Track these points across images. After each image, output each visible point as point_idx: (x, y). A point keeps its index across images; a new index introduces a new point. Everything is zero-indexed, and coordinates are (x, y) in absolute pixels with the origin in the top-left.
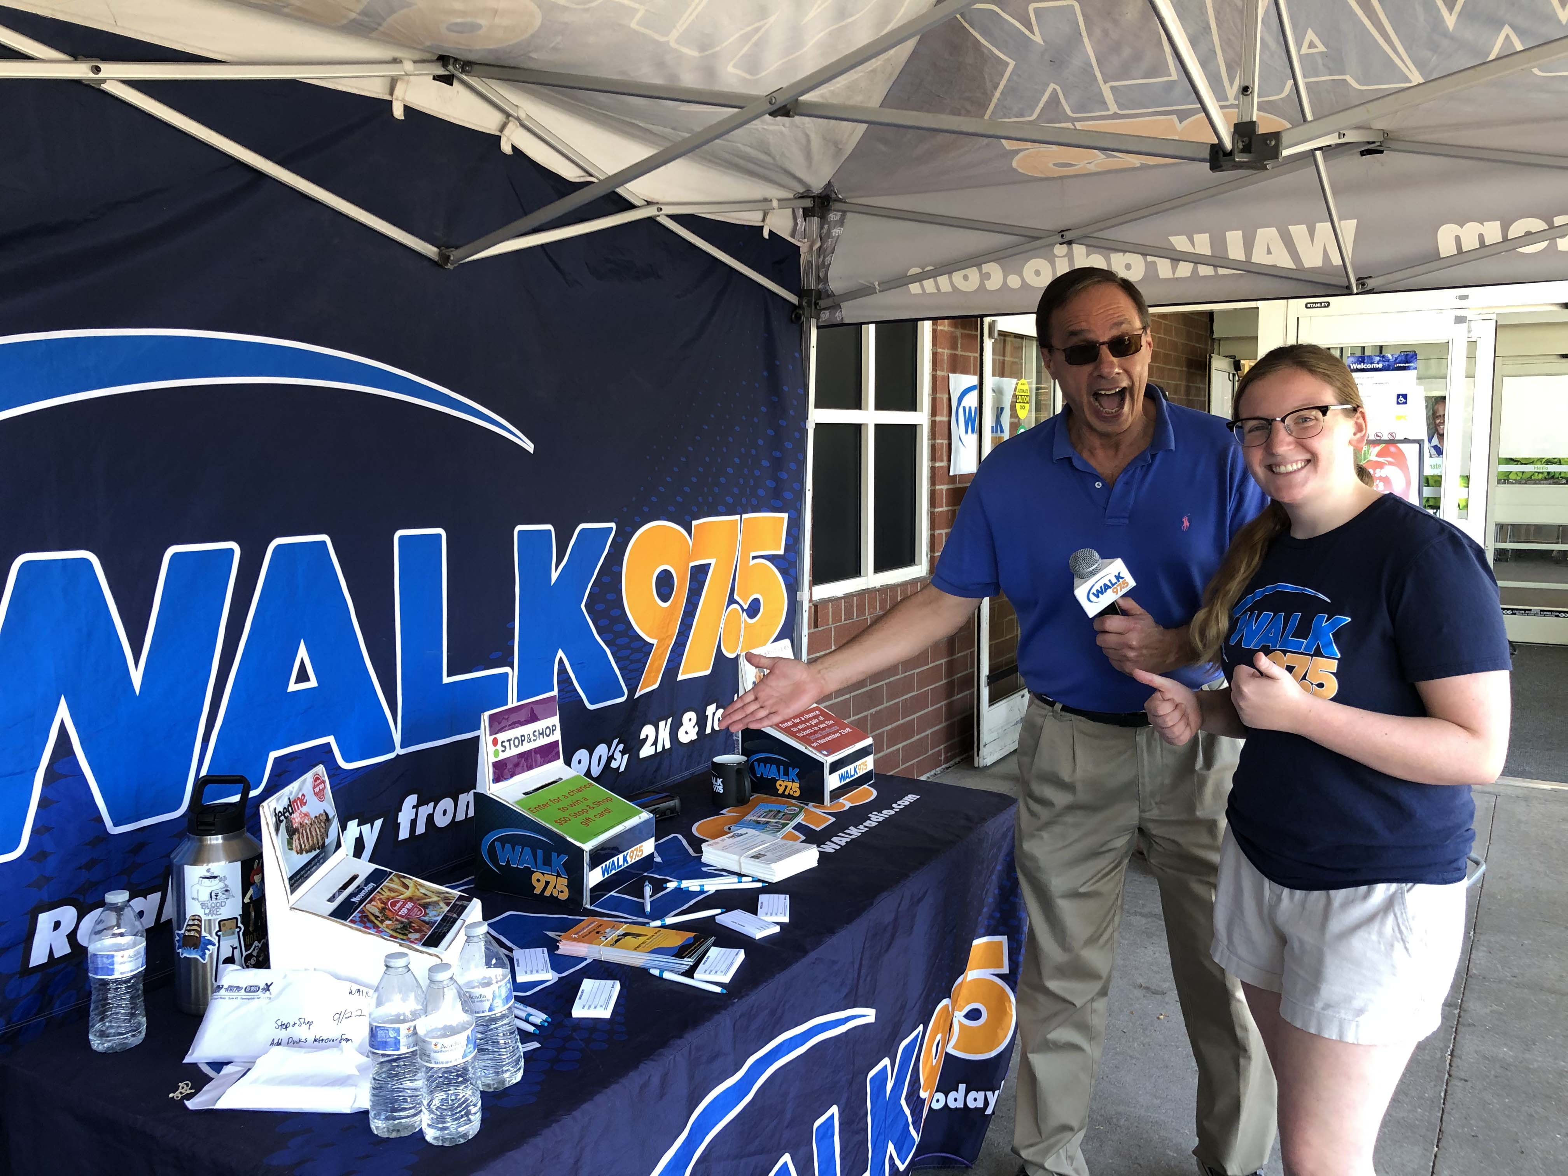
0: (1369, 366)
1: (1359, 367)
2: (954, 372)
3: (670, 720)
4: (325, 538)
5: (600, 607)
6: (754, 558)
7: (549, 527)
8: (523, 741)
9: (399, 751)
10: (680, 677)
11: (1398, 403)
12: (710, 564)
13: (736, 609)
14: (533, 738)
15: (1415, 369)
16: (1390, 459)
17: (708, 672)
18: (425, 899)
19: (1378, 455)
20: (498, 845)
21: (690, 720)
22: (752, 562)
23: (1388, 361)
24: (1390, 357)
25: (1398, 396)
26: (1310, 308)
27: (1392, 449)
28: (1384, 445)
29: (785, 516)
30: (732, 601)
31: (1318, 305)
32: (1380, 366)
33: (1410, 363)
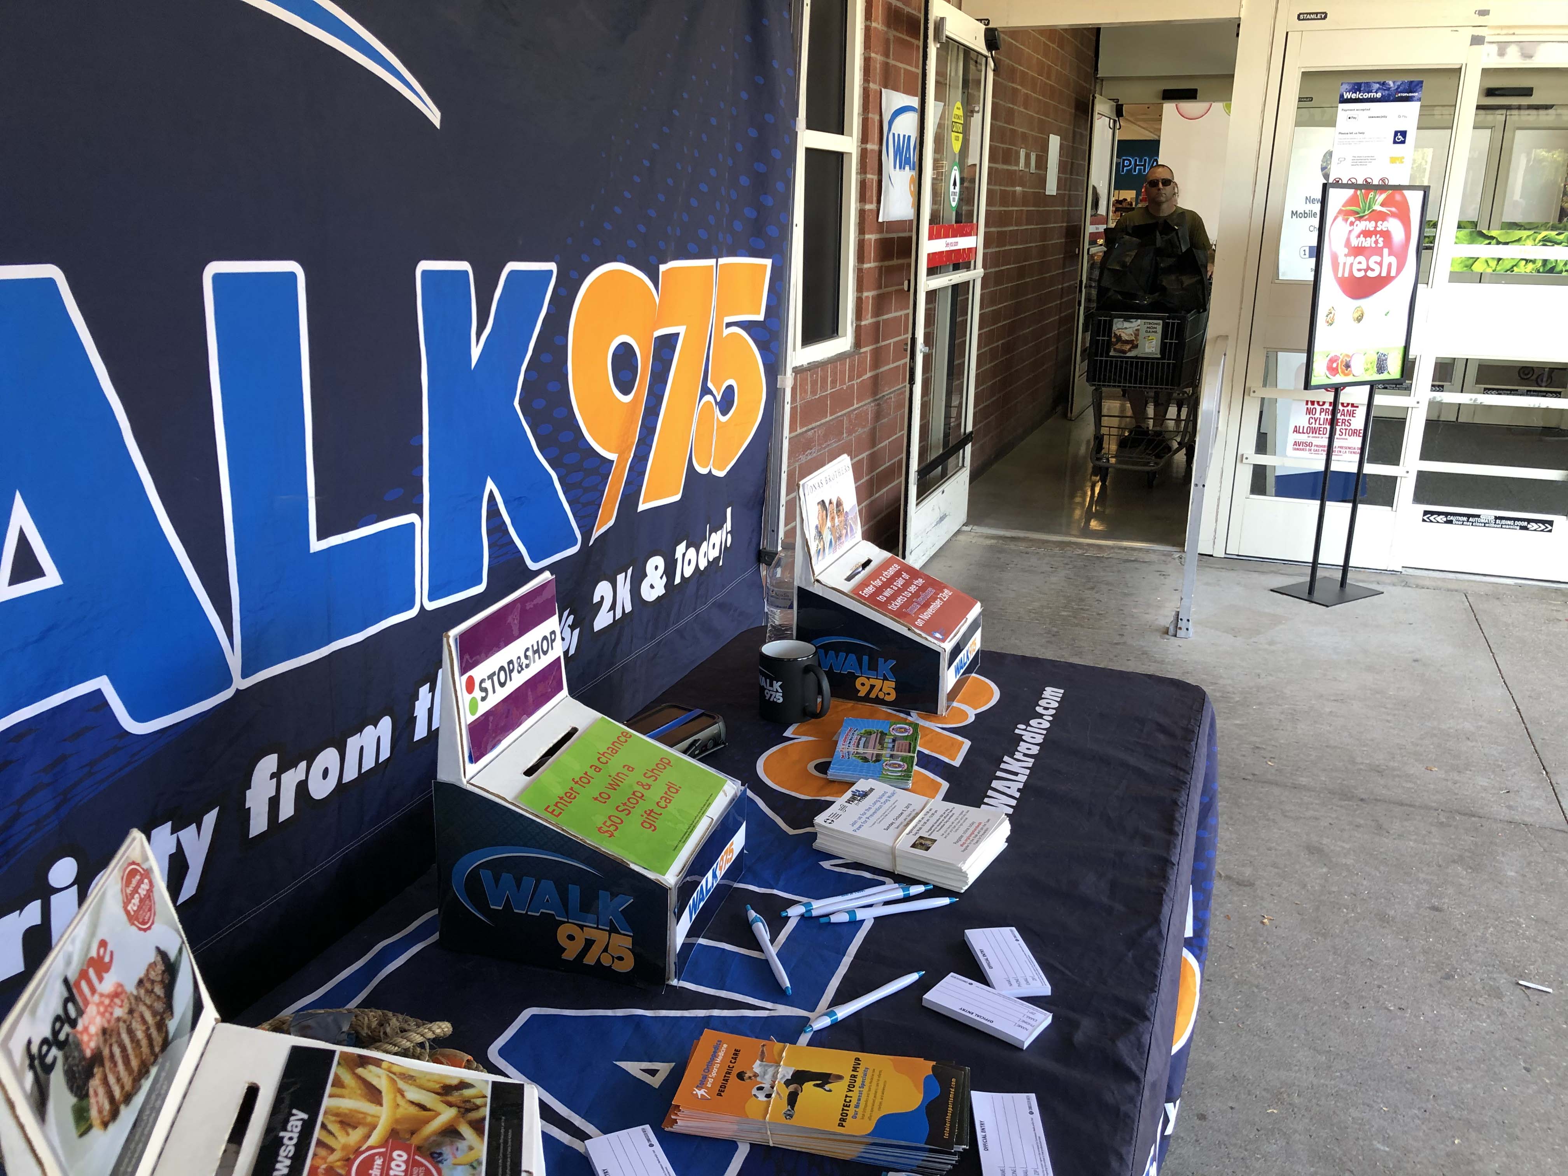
0: (1366, 96)
1: (1354, 96)
2: (886, 87)
3: (630, 571)
4: (51, 271)
5: (539, 404)
6: (729, 325)
7: (464, 266)
8: (511, 671)
9: (240, 683)
10: (642, 507)
11: (1395, 142)
12: (678, 334)
13: (708, 402)
14: (525, 662)
15: (1419, 100)
16: (1393, 209)
17: (677, 498)
18: (427, 1121)
19: (1382, 205)
20: (486, 876)
21: (656, 568)
22: (727, 332)
23: (1389, 89)
24: (1392, 85)
25: (1396, 133)
26: (1303, 19)
27: (1398, 197)
28: (1390, 192)
29: (768, 262)
30: (706, 391)
31: (1312, 16)
32: (1379, 95)
33: (1414, 92)
